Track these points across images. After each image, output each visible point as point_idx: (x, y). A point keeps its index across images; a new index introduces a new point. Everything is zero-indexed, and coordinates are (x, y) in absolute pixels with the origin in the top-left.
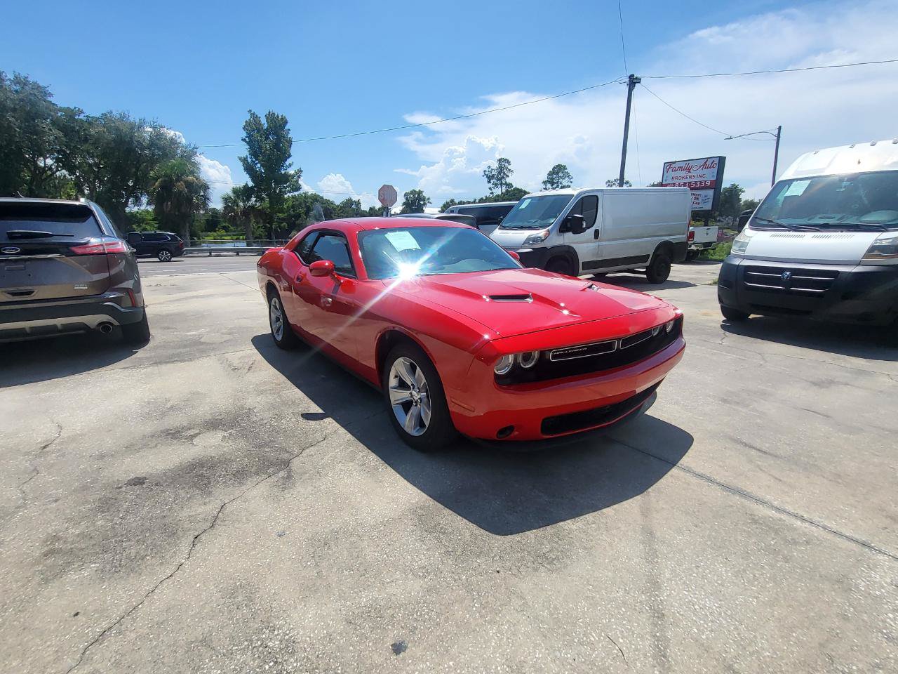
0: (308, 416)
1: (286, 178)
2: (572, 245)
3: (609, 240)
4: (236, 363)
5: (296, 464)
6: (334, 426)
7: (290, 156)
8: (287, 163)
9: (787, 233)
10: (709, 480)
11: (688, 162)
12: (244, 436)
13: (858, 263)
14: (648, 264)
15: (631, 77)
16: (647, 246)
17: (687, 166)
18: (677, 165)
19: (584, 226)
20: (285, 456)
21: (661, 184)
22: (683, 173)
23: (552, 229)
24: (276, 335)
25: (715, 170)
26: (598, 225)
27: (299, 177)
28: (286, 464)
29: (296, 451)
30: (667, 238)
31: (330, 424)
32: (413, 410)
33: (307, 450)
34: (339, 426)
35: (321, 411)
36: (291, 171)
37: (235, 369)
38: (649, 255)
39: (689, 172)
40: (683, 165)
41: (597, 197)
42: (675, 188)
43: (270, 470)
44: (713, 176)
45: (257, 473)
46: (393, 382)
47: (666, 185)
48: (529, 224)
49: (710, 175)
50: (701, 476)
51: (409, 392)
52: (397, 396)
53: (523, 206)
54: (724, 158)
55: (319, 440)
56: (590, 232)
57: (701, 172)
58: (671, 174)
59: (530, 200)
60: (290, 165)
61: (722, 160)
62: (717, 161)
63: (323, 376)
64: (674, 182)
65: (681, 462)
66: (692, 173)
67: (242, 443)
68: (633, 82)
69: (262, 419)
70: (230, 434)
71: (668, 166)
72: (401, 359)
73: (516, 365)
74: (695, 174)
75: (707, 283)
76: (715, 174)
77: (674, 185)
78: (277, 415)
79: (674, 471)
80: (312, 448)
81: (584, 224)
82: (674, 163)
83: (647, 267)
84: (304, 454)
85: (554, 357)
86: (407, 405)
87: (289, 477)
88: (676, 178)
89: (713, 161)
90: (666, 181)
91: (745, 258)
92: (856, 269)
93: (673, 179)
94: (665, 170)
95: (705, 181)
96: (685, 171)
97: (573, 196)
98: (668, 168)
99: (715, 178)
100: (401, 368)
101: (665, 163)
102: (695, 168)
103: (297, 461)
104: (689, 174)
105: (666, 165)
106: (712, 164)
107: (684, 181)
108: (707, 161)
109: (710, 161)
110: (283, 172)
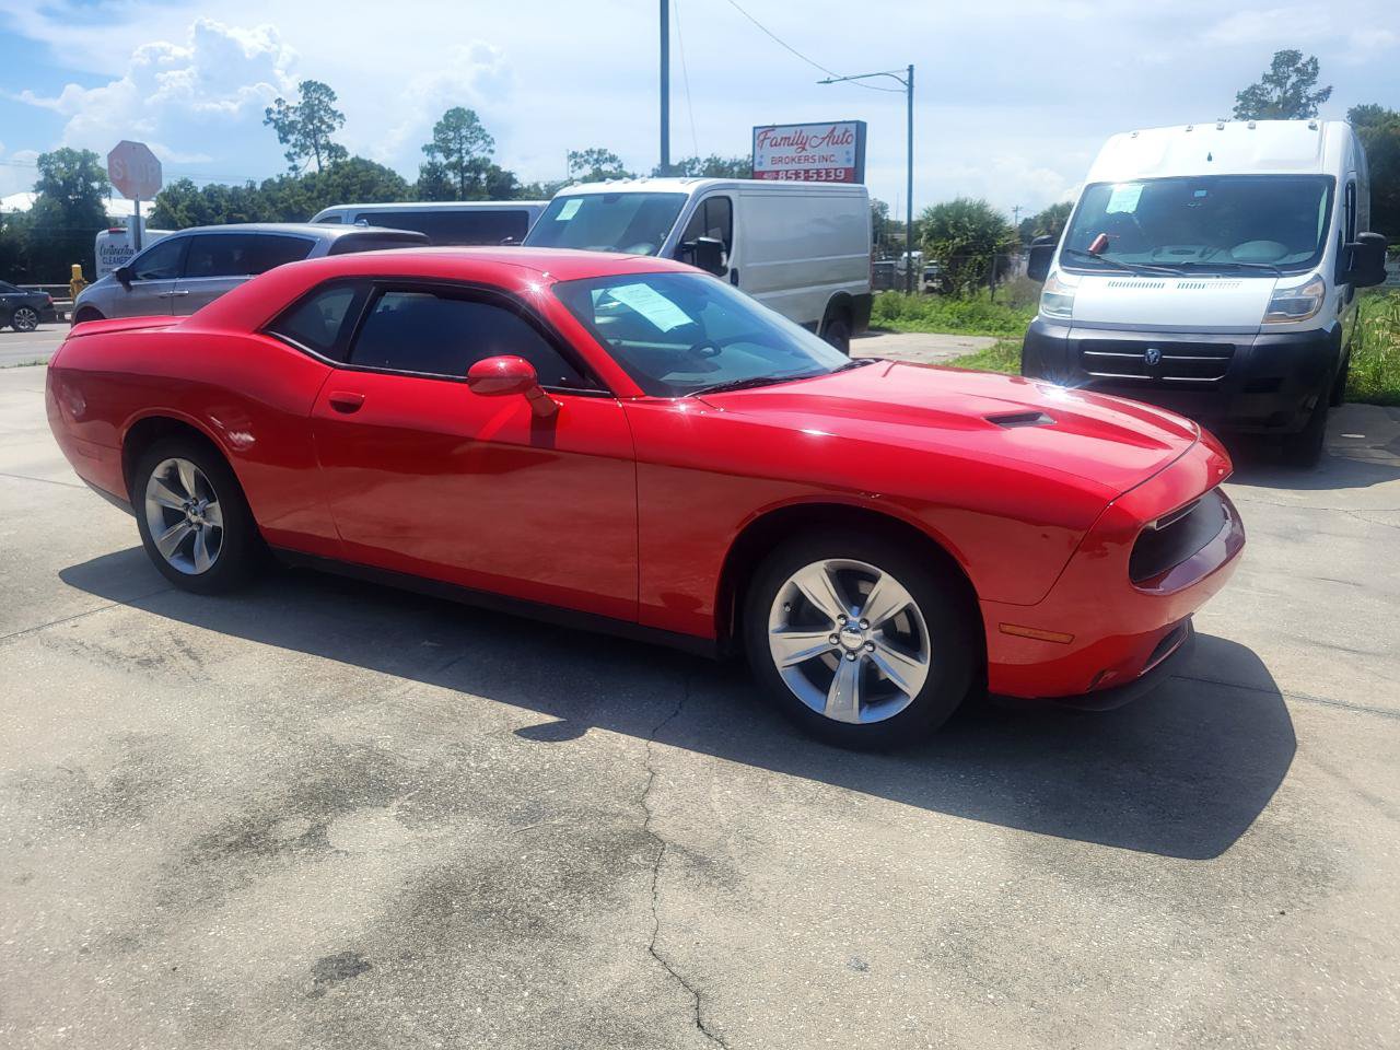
0: (539, 734)
5: (670, 832)
6: (630, 743)
9: (1132, 280)
11: (799, 129)
13: (1256, 331)
17: (797, 136)
18: (779, 134)
20: (623, 824)
21: (751, 174)
22: (791, 151)
25: (852, 148)
28: (645, 839)
30: (841, 287)
31: (613, 740)
34: (644, 741)
39: (804, 149)
40: (790, 133)
41: (729, 200)
43: (637, 859)
44: (849, 160)
47: (760, 175)
49: (842, 157)
52: (787, 648)
53: (567, 214)
54: (864, 124)
55: (644, 777)
57: (825, 150)
58: (769, 153)
59: (580, 202)
61: (861, 128)
62: (853, 130)
64: (776, 168)
66: (810, 152)
69: (435, 763)
70: (409, 810)
71: (763, 134)
72: (821, 565)
74: (817, 152)
76: (851, 156)
77: (776, 175)
80: (654, 796)
81: (724, 256)
82: (774, 127)
84: (657, 811)
86: (818, 672)
88: (780, 160)
89: (846, 131)
90: (760, 164)
91: (1072, 325)
92: (1258, 341)
93: (774, 161)
94: (757, 142)
95: (836, 169)
96: (796, 147)
97: (687, 196)
98: (762, 137)
99: (851, 165)
100: (814, 581)
101: (755, 128)
102: (815, 142)
103: (663, 826)
104: (804, 153)
105: (758, 132)
106: (844, 135)
107: (795, 166)
108: (835, 128)
109: (841, 130)
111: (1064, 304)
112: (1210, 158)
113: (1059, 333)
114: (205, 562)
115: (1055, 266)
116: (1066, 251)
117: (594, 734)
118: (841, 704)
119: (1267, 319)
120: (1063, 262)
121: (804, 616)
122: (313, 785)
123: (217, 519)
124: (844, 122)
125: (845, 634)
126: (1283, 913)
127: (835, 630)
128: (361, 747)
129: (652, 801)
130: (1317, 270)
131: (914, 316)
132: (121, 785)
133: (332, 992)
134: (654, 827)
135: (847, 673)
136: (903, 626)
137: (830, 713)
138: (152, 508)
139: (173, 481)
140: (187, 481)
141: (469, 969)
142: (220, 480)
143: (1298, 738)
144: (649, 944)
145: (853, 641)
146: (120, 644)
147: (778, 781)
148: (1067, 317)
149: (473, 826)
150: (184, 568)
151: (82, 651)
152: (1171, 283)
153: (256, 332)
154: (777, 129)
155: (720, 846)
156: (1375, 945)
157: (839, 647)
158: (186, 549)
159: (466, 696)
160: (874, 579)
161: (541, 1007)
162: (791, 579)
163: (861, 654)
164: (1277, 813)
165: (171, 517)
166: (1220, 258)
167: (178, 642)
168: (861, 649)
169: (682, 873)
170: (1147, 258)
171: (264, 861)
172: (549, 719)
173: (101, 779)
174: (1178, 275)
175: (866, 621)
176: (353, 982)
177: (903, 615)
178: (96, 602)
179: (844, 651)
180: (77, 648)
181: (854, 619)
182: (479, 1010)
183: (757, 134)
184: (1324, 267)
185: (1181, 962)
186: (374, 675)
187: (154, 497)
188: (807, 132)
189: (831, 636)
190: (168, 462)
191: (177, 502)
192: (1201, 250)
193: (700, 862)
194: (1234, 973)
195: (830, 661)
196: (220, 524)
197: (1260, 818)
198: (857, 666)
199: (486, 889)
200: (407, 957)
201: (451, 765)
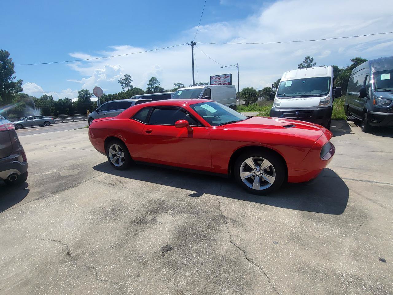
0: (194, 196)
1: (13, 85)
6: (213, 196)
7: (14, 72)
8: (12, 76)
9: (291, 99)
12: (180, 212)
13: (318, 107)
15: (192, 42)
17: (219, 77)
20: (216, 214)
22: (218, 80)
25: (229, 79)
27: (21, 84)
29: (217, 210)
30: (231, 104)
31: (209, 196)
34: (215, 196)
36: (15, 81)
40: (217, 77)
41: (210, 89)
43: (222, 221)
44: (229, 81)
46: (241, 169)
47: (212, 85)
49: (227, 80)
53: (179, 94)
54: (231, 74)
58: (214, 81)
59: (181, 91)
60: (14, 78)
61: (231, 75)
62: (229, 75)
63: (166, 178)
68: (193, 44)
69: (174, 203)
71: (212, 77)
72: (251, 158)
74: (223, 80)
77: (215, 84)
78: (178, 199)
82: (214, 76)
84: (222, 210)
88: (216, 82)
90: (212, 83)
91: (280, 108)
92: (318, 109)
94: (211, 79)
95: (226, 83)
97: (202, 89)
100: (249, 162)
102: (222, 78)
103: (225, 214)
104: (220, 80)
105: (211, 77)
107: (218, 83)
109: (227, 76)
110: (10, 82)
111: (279, 105)
112: (305, 75)
113: (278, 110)
114: (121, 164)
115: (276, 97)
116: (278, 94)
117: (205, 195)
118: (256, 186)
119: (320, 105)
120: (277, 97)
121: (247, 169)
122: (151, 209)
123: (123, 155)
124: (227, 74)
125: (256, 172)
126: (361, 225)
127: (254, 171)
128: (159, 200)
129: (221, 208)
130: (329, 95)
131: (242, 109)
132: (113, 210)
133: (166, 255)
134: (223, 214)
135: (257, 179)
136: (268, 170)
137: (253, 188)
138: (110, 154)
139: (114, 149)
140: (117, 148)
141: (194, 248)
142: (124, 148)
143: (348, 187)
144: (230, 240)
145: (258, 173)
146: (107, 181)
147: (246, 203)
148: (279, 107)
149: (186, 216)
150: (117, 165)
151: (100, 183)
152: (300, 99)
153: (129, 119)
155: (238, 217)
156: (383, 231)
157: (255, 175)
158: (117, 162)
159: (177, 188)
160: (262, 161)
161: (212, 256)
162: (245, 161)
163: (259, 176)
164: (350, 204)
165: (114, 156)
166: (309, 94)
167: (118, 180)
168: (259, 175)
169: (232, 224)
170: (294, 95)
171: (145, 225)
172: (195, 192)
173: (109, 209)
174: (301, 97)
175: (261, 169)
176: (170, 252)
177: (269, 168)
178: (101, 173)
179: (256, 175)
180: (99, 182)
181: (258, 169)
182: (198, 257)
184: (330, 94)
185: (344, 238)
186: (158, 185)
187: (110, 152)
188: (221, 76)
189: (253, 172)
190: (113, 145)
191: (115, 153)
192: (305, 92)
193: (235, 221)
194: (356, 239)
195: (253, 178)
196: (124, 156)
197: (348, 205)
198: (259, 178)
199: (192, 230)
200: (180, 246)
201: (178, 203)
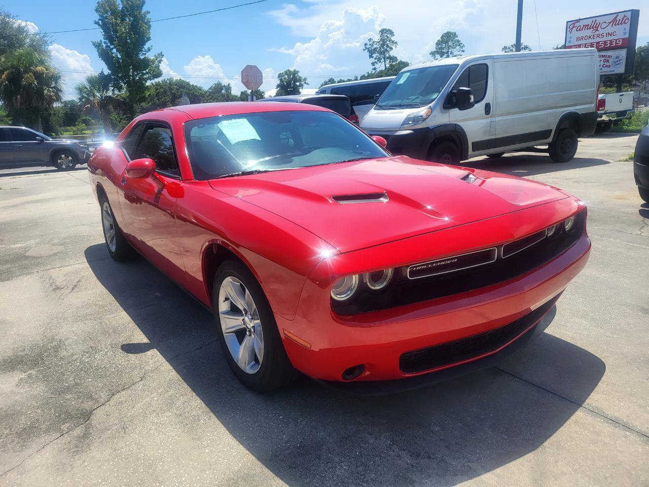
0: (131, 348)
1: (146, 63)
2: (459, 123)
3: (501, 115)
4: (60, 280)
5: (98, 416)
6: (158, 361)
7: (149, 39)
8: (146, 47)
10: (626, 427)
11: (595, 19)
12: (46, 378)
14: (550, 140)
16: (549, 119)
17: (594, 24)
18: (581, 24)
19: (472, 100)
20: (88, 405)
21: (565, 47)
22: (589, 33)
23: (435, 105)
24: (110, 245)
25: (627, 26)
26: (488, 98)
27: (160, 62)
28: (87, 416)
29: (103, 396)
30: (572, 109)
31: (154, 357)
32: (247, 341)
33: (117, 396)
34: (164, 360)
35: (145, 340)
36: (151, 56)
37: (57, 288)
38: (551, 131)
39: (597, 30)
40: (589, 22)
41: (486, 65)
42: (581, 49)
43: (64, 427)
44: (625, 34)
45: (47, 431)
46: (223, 306)
47: (570, 47)
48: (410, 101)
49: (621, 32)
50: (615, 422)
51: (243, 318)
52: (228, 324)
53: (401, 81)
54: (638, 11)
55: (135, 380)
56: (480, 107)
57: (610, 30)
58: (576, 34)
59: (408, 74)
60: (149, 50)
61: (635, 14)
62: (629, 15)
64: (579, 42)
65: (588, 401)
66: (600, 31)
67: (40, 389)
69: (73, 355)
70: (29, 376)
71: (572, 25)
72: (228, 279)
73: (362, 287)
74: (605, 31)
75: (622, 158)
76: (628, 30)
77: (579, 46)
78: (91, 347)
79: (579, 415)
80: (123, 393)
81: (472, 97)
82: (579, 21)
83: (549, 144)
84: (112, 402)
85: (412, 273)
86: (241, 334)
87: (86, 436)
88: (582, 38)
89: (625, 16)
90: (570, 42)
93: (578, 39)
94: (568, 29)
95: (616, 40)
96: (592, 29)
97: (458, 65)
98: (571, 27)
99: (627, 36)
101: (567, 22)
102: (604, 25)
104: (597, 33)
105: (569, 24)
106: (623, 19)
107: (591, 41)
108: (617, 16)
109: (620, 17)
110: (142, 57)
118: (243, 359)
124: (625, 11)
154: (581, 21)
162: (222, 286)
163: (252, 333)
183: (568, 26)
188: (599, 20)
